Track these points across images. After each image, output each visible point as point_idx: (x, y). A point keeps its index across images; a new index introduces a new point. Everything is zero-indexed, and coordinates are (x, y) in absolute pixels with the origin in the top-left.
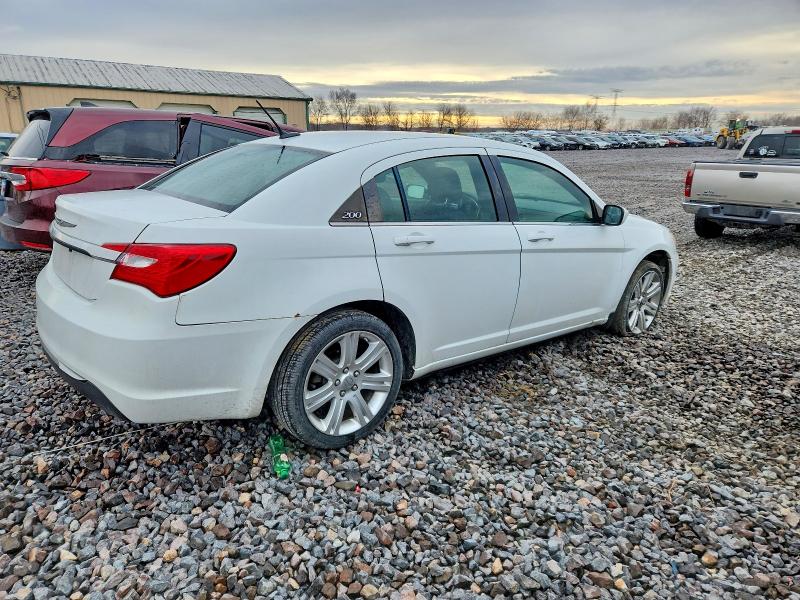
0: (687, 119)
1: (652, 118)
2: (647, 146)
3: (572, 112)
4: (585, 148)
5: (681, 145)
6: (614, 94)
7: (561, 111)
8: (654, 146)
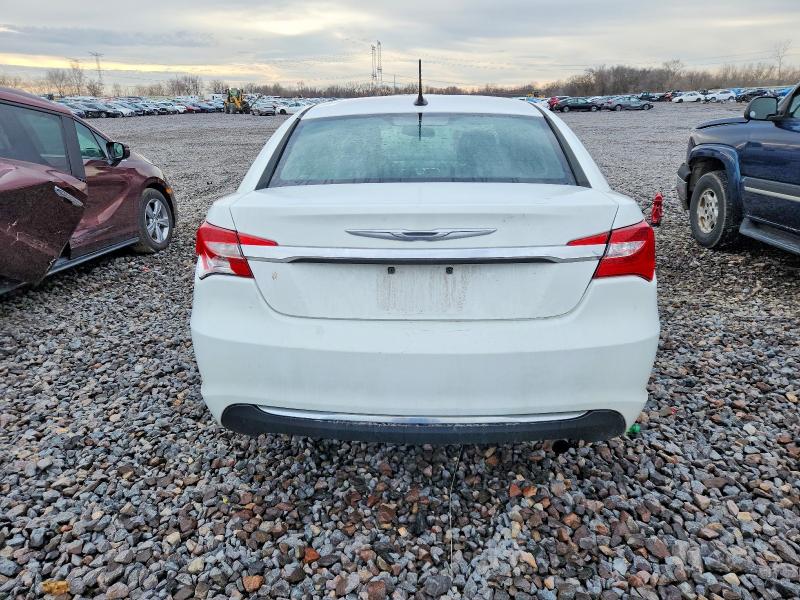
0: (180, 87)
1: (147, 85)
2: (168, 113)
3: (56, 76)
4: (109, 115)
5: (197, 112)
6: (94, 57)
7: (43, 75)
8: (175, 112)
